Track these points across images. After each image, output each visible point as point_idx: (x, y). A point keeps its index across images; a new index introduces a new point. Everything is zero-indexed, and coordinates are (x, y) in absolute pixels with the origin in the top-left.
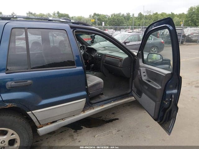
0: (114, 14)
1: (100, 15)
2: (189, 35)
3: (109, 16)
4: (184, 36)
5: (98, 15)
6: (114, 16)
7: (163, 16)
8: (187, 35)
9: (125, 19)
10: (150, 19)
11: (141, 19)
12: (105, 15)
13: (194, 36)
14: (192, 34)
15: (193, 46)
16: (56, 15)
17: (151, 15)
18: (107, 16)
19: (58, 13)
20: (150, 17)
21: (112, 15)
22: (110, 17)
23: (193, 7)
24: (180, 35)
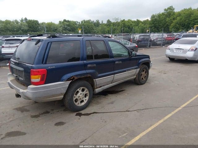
0: (84, 21)
1: (70, 21)
2: (154, 40)
3: (79, 22)
4: (151, 41)
5: (68, 21)
6: (85, 22)
7: (129, 23)
8: (152, 40)
9: (95, 26)
10: (118, 26)
11: (110, 26)
12: (75, 22)
13: (158, 40)
14: (157, 39)
15: (159, 49)
16: (23, 21)
17: (119, 22)
18: (77, 22)
19: (26, 19)
20: (118, 24)
21: (82, 22)
22: (81, 23)
23: (155, 14)
24: (148, 40)
